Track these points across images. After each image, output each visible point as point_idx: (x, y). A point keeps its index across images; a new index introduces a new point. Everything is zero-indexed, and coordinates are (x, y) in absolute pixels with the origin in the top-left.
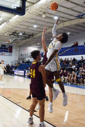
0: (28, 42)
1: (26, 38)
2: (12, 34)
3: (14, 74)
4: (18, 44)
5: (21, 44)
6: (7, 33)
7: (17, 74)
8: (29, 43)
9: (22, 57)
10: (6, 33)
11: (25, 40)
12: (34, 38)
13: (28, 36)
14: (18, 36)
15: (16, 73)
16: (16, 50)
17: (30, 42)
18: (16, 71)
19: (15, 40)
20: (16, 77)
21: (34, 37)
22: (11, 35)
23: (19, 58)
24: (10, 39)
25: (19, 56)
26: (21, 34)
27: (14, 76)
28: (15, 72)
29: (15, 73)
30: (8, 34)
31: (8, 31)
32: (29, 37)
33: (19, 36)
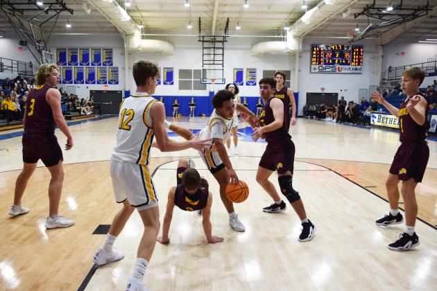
0: (413, 31)
1: (405, 19)
2: (362, 13)
3: (370, 124)
4: (379, 38)
5: (387, 37)
6: (349, 11)
7: (380, 124)
8: (415, 32)
9: (392, 75)
10: (345, 11)
11: (403, 26)
12: (431, 17)
13: (413, 11)
14: (381, 16)
15: (376, 120)
16: (373, 58)
17: (420, 28)
18: (377, 115)
19: (371, 29)
20: (376, 131)
21: (430, 13)
22: (359, 14)
23: (384, 79)
24: (357, 27)
25: (383, 74)
26: (390, 9)
27: (369, 128)
28: (372, 119)
29: (372, 123)
30: (351, 14)
31: (352, 7)
32: (414, 16)
33: (384, 15)
